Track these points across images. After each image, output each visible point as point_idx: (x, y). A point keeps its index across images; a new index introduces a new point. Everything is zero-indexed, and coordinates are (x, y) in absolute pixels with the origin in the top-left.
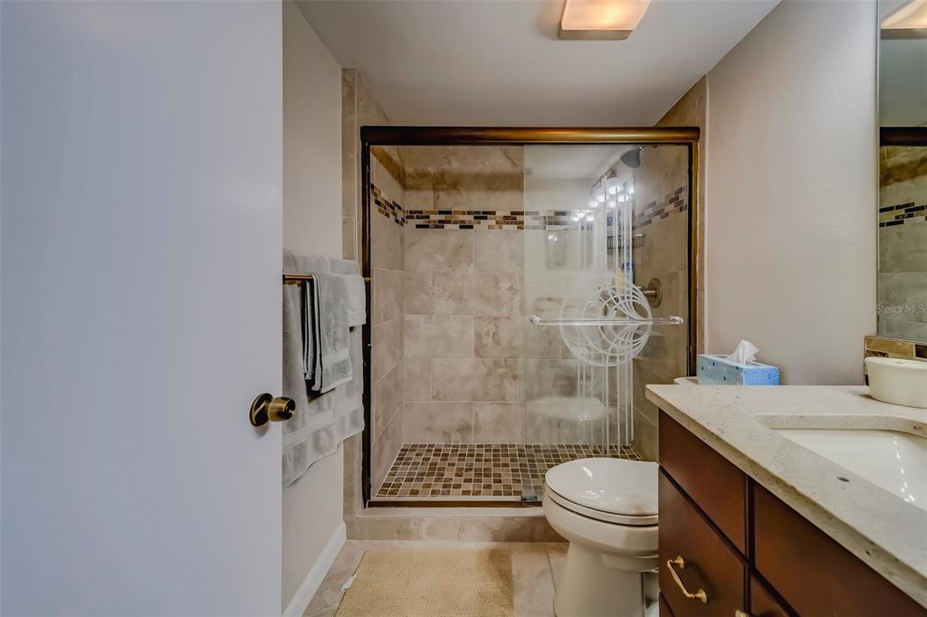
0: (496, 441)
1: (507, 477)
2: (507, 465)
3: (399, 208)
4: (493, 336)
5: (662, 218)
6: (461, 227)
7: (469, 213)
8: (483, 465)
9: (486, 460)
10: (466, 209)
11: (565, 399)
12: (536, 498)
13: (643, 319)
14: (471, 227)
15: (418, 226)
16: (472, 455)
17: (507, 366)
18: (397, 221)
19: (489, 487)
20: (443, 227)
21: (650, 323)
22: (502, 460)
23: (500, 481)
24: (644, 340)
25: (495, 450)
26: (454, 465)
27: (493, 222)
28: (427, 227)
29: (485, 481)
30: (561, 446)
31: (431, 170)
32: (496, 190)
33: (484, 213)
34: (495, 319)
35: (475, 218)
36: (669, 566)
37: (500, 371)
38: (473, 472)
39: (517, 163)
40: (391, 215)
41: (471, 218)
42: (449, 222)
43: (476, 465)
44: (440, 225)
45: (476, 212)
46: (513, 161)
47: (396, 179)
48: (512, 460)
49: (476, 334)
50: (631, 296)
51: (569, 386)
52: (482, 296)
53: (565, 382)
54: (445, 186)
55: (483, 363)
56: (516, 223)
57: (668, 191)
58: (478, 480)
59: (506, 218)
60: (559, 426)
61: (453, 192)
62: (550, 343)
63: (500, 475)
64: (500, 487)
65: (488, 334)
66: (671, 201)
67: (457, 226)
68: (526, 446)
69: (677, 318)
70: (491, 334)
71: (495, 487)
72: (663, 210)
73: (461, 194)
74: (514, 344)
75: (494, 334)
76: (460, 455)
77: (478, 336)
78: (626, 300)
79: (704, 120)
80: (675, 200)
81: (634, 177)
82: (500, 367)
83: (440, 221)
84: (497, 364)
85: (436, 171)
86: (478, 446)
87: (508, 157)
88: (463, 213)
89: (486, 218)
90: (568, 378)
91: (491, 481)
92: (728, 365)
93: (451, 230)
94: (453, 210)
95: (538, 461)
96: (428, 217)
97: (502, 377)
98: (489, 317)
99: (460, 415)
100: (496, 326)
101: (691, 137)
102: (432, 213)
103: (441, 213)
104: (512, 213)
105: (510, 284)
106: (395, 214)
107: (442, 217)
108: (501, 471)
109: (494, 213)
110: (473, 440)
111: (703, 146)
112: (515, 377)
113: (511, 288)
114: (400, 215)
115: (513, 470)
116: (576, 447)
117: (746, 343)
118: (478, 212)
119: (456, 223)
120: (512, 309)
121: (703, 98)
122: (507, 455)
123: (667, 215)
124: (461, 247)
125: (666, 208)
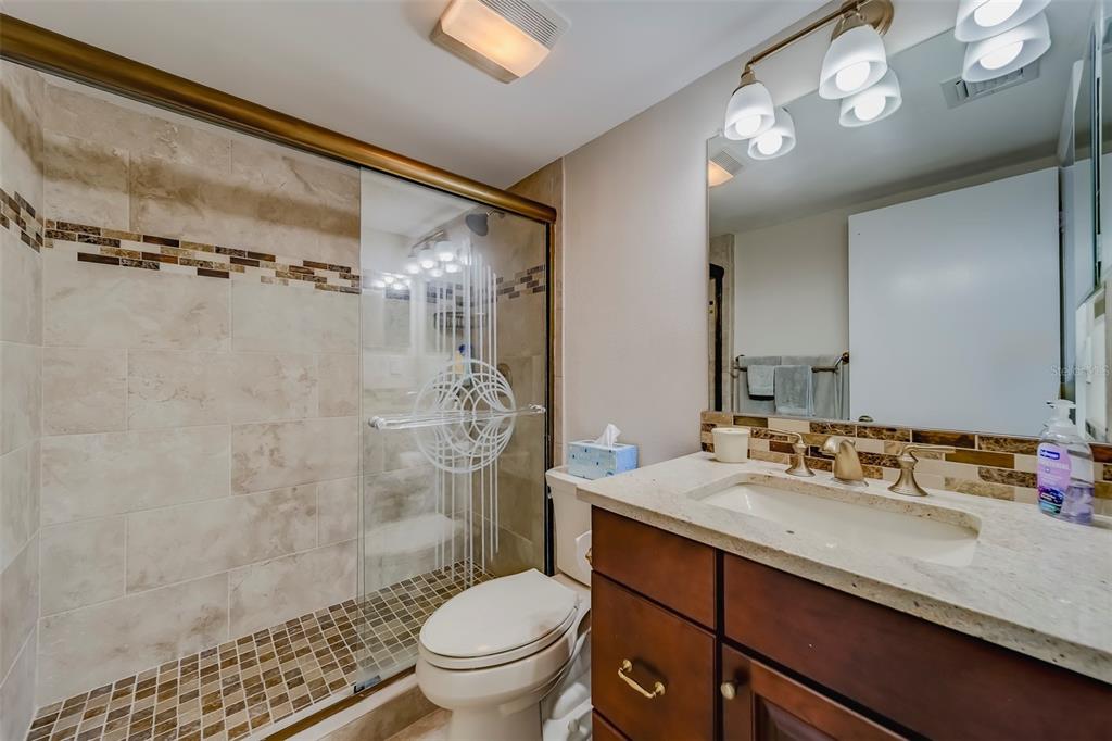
0: (273, 621)
1: (310, 668)
2: (307, 650)
3: (31, 211)
4: (272, 455)
5: (511, 297)
6: (200, 272)
7: (218, 250)
8: (259, 669)
9: (263, 659)
10: (214, 243)
11: (390, 525)
12: (378, 677)
13: (507, 410)
14: (226, 275)
15: (82, 257)
16: (232, 662)
17: (296, 499)
18: (25, 238)
19: (283, 698)
20: (157, 268)
21: (515, 414)
22: (295, 646)
23: (301, 681)
24: (507, 434)
25: (276, 636)
26: (196, 694)
27: (270, 273)
28: (115, 262)
29: (270, 693)
30: (384, 591)
31: (123, 152)
32: (274, 222)
33: (250, 254)
34: (275, 426)
35: (233, 260)
36: (622, 676)
37: (284, 507)
38: (243, 690)
39: (315, 189)
40: (12, 223)
41: (224, 259)
42: (173, 260)
43: (244, 675)
44: (150, 261)
45: (232, 251)
46: (306, 185)
47: (24, 147)
48: (312, 640)
49: (235, 456)
50: (496, 384)
51: (396, 505)
52: (249, 391)
53: (390, 502)
54: (160, 193)
55: (251, 501)
56: (313, 279)
57: (517, 268)
58: (257, 699)
59: (294, 270)
60: (380, 565)
61: (183, 209)
62: (368, 452)
63: (297, 672)
64: (304, 690)
65: (260, 452)
66: (523, 280)
67: (193, 270)
68: (332, 609)
69: (538, 407)
70: (267, 452)
71: (294, 694)
72: (513, 289)
73: (200, 213)
74: (309, 462)
75: (272, 451)
76: (204, 672)
77: (242, 458)
78: (491, 390)
79: (561, 203)
80: (527, 279)
81: (472, 245)
82: (286, 500)
83: (145, 255)
84: (277, 498)
85: (138, 160)
86: (240, 642)
87: (297, 175)
88: (207, 249)
89: (257, 264)
90: (394, 496)
91: (283, 689)
92: (600, 450)
93: (177, 275)
94: (183, 239)
95: (355, 623)
96: (117, 244)
97: (288, 516)
98: (263, 426)
99: (197, 602)
100: (277, 438)
101: (548, 216)
102: (128, 236)
103: (148, 239)
104: (307, 263)
105: (302, 371)
106: (19, 222)
107: (155, 249)
108: (297, 663)
109: (272, 259)
110: (226, 636)
111: (560, 229)
112: (310, 512)
113: (304, 378)
114: (33, 227)
115: (319, 654)
116: (404, 583)
117: (612, 426)
118: (240, 252)
119: (188, 263)
120: (306, 409)
121: (559, 179)
122: (301, 635)
123: (517, 294)
124: (200, 307)
125: (516, 287)
